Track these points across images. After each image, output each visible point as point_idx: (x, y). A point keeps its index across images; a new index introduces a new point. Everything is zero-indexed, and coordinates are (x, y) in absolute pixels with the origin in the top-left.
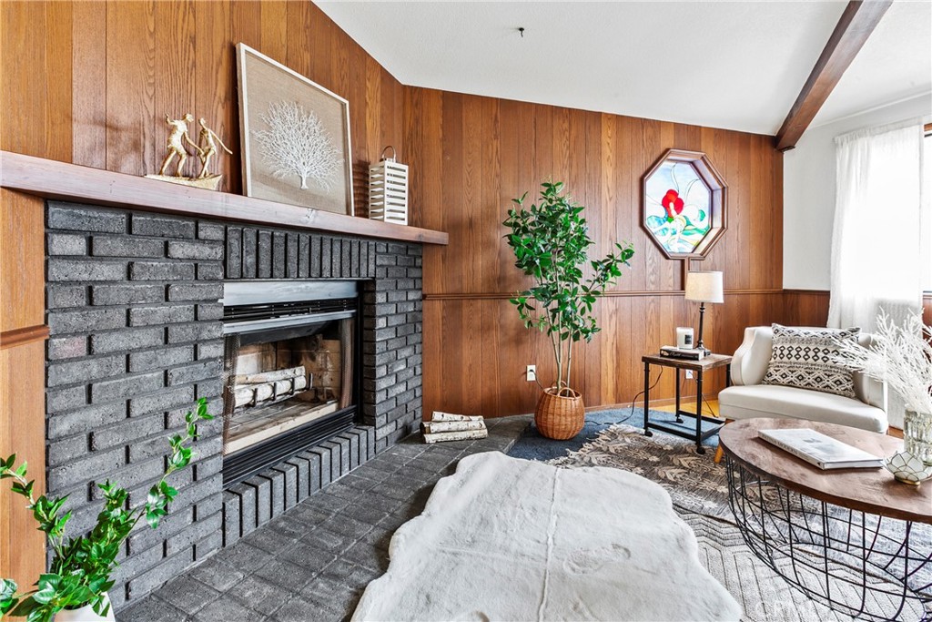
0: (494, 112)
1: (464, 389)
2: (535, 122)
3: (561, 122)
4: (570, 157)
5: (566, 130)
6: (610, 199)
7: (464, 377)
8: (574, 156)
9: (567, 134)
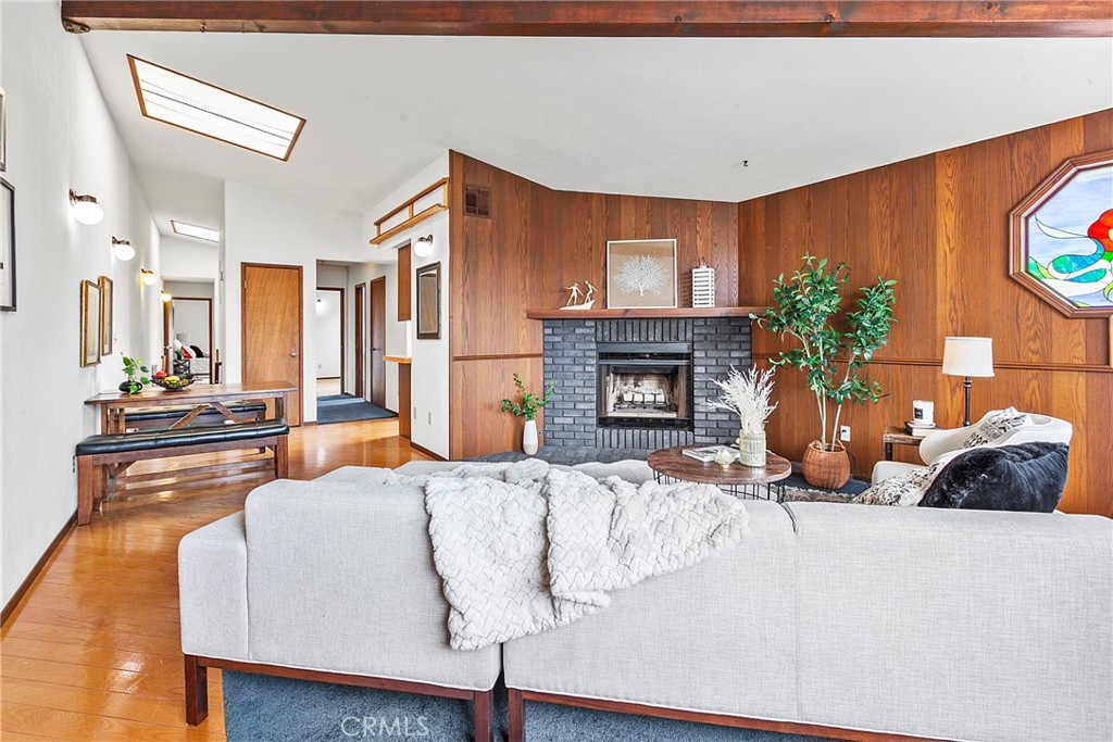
0: (807, 197)
1: (782, 432)
2: (848, 193)
3: (879, 181)
4: (892, 214)
5: (886, 189)
6: (951, 251)
7: (782, 424)
8: (897, 212)
9: (887, 192)
